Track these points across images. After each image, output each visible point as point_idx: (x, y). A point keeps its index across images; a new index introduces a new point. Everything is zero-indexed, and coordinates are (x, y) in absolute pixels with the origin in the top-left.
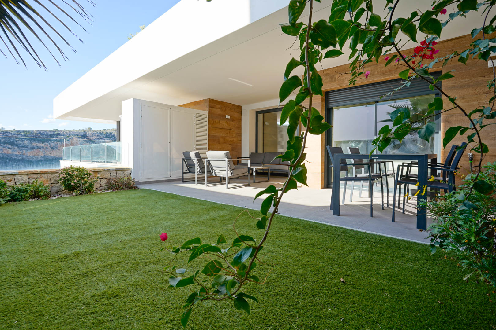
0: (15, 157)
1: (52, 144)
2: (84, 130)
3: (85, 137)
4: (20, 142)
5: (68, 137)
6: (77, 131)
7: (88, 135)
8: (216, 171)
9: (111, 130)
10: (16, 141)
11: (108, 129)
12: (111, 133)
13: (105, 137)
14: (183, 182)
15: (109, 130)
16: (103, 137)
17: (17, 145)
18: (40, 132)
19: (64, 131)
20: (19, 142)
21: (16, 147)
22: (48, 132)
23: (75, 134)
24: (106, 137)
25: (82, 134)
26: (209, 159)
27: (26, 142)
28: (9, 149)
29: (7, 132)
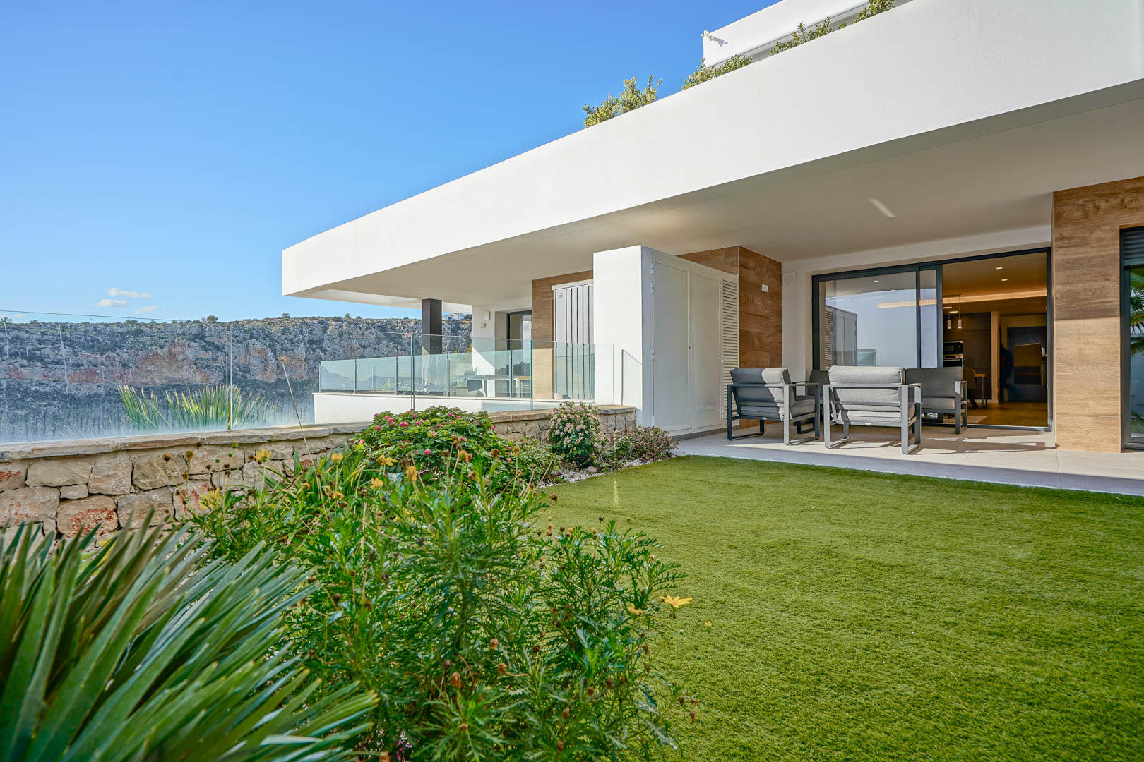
0: (37, 388)
1: (125, 356)
2: (198, 322)
3: (201, 338)
4: (50, 353)
5: (163, 338)
6: (183, 325)
7: (207, 334)
8: (849, 413)
9: (263, 321)
10: (39, 349)
11: (254, 320)
12: (262, 329)
13: (248, 337)
14: (730, 438)
15: (257, 321)
16: (245, 339)
17: (41, 359)
18: (95, 327)
19: (153, 324)
20: (47, 351)
21: (39, 364)
22: (114, 327)
23: (179, 331)
24: (252, 337)
25: (195, 331)
26: (833, 384)
27: (64, 351)
28: (22, 369)
29: (17, 328)
